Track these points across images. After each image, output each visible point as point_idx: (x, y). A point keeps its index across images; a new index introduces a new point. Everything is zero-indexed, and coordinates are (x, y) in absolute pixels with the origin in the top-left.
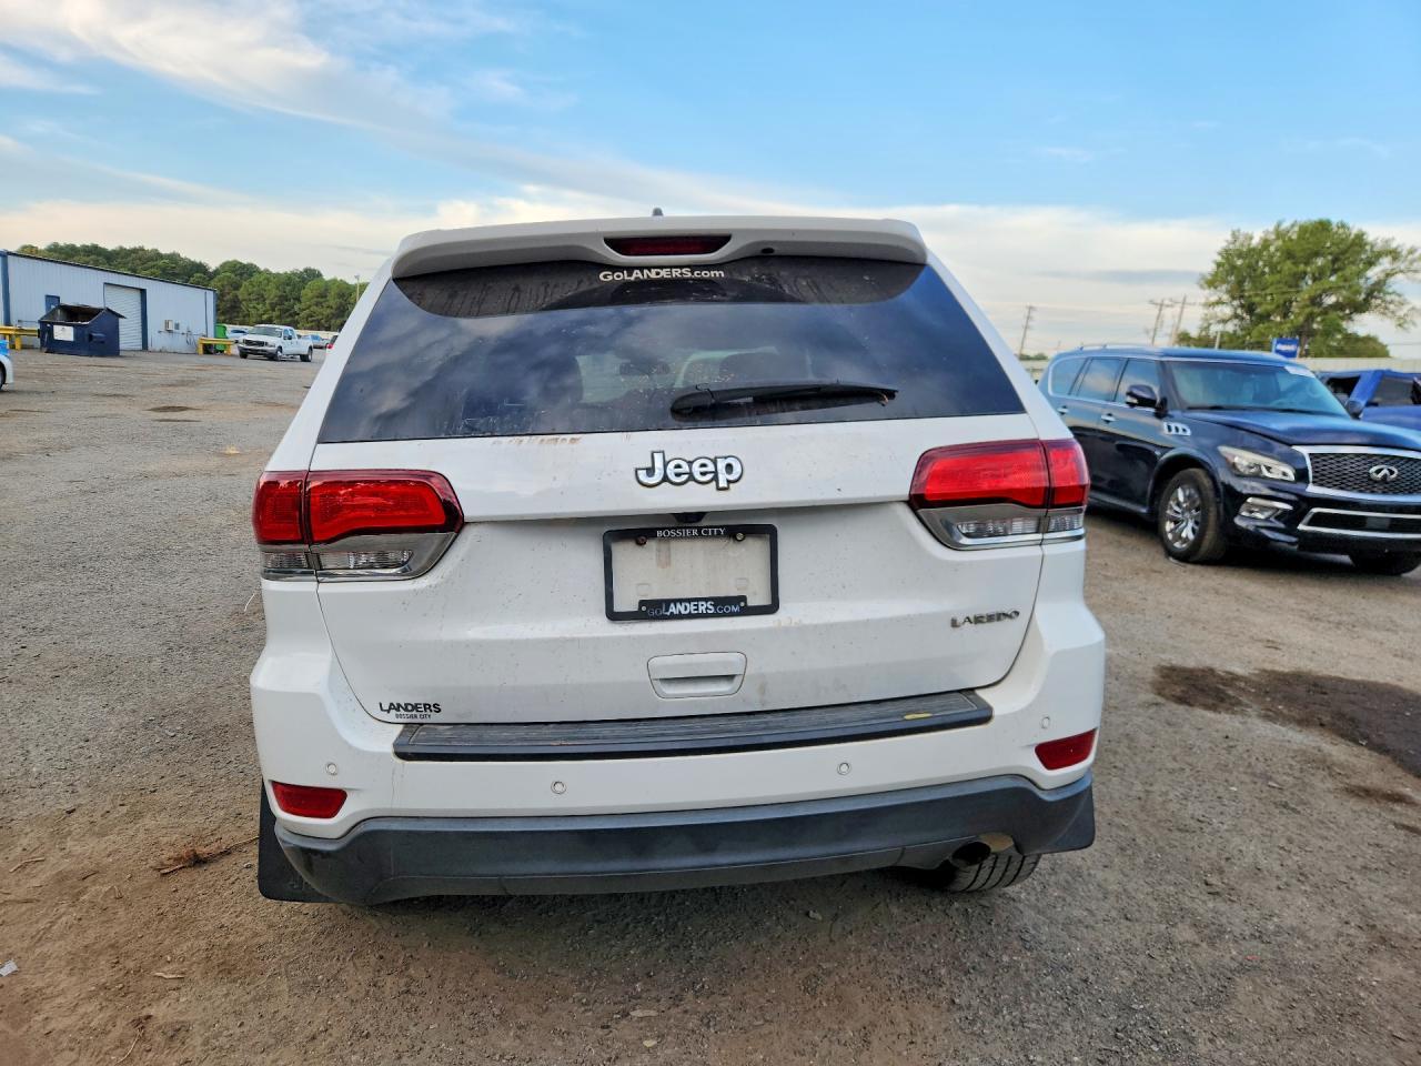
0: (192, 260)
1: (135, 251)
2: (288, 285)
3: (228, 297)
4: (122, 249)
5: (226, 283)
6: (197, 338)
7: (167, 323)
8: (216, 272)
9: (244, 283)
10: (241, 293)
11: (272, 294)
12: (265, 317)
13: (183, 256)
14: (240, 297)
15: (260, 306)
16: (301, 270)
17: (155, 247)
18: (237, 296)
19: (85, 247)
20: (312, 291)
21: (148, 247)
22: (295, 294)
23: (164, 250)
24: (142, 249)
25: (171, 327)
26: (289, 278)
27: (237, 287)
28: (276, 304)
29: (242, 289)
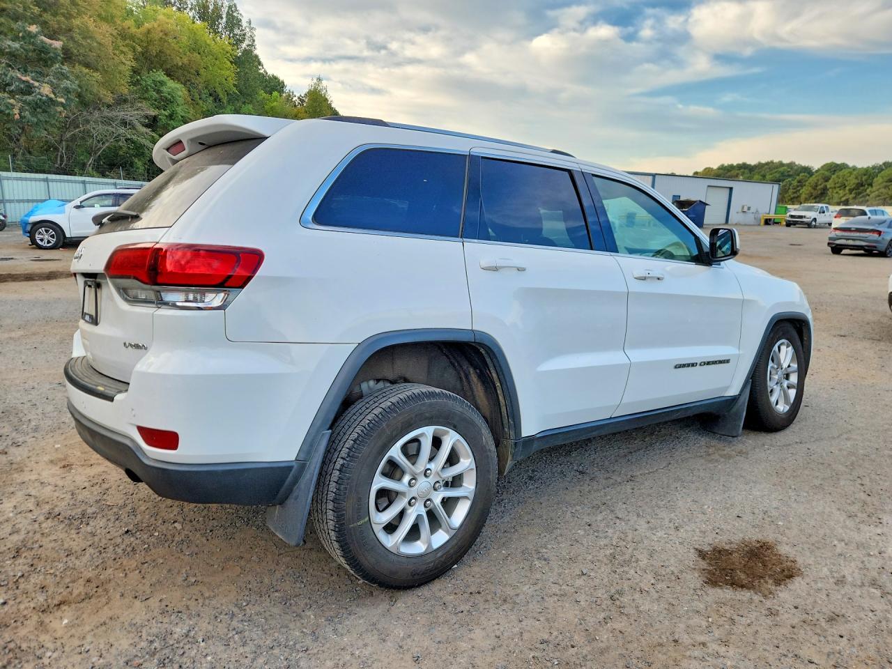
0: (803, 165)
1: (767, 164)
2: (865, 175)
3: (819, 187)
4: (760, 163)
5: (820, 178)
6: (761, 215)
7: (743, 207)
8: (817, 171)
9: (833, 176)
10: (829, 184)
11: (852, 182)
12: (843, 199)
13: (797, 163)
14: (828, 187)
15: (841, 191)
16: (881, 163)
17: (780, 160)
18: (826, 186)
19: (738, 165)
20: (882, 177)
21: (776, 160)
22: (869, 181)
23: (786, 161)
24: (772, 162)
25: (745, 209)
26: (867, 171)
27: (827, 179)
28: (853, 190)
29: (830, 181)
